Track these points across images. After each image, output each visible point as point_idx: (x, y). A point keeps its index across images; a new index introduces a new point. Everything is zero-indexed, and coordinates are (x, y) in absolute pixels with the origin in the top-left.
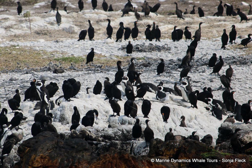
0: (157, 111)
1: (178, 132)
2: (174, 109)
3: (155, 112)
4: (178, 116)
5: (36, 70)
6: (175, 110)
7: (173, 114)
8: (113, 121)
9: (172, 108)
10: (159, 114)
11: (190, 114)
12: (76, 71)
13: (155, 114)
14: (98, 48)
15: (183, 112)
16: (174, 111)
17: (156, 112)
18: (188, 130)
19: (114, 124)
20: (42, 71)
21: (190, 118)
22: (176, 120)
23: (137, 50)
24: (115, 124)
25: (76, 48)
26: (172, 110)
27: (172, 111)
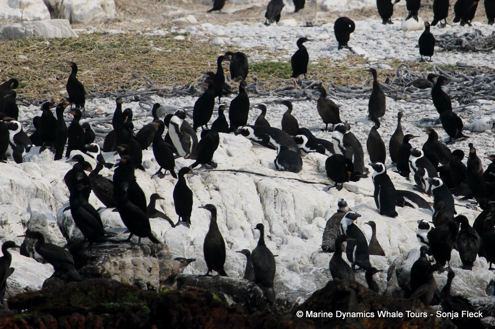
0: (231, 196)
1: (196, 247)
2: (277, 191)
3: (226, 197)
4: (283, 207)
5: (162, 93)
6: (279, 193)
7: (274, 202)
8: (38, 220)
9: (273, 189)
10: (233, 203)
11: (316, 204)
12: (257, 95)
13: (224, 204)
14: (372, 41)
15: (296, 199)
16: (277, 197)
17: (228, 197)
18: (234, 243)
19: (39, 226)
20: (175, 95)
21: (313, 214)
22: (276, 218)
23: (457, 46)
24: (42, 227)
25: (321, 40)
26: (272, 194)
27: (271, 196)
